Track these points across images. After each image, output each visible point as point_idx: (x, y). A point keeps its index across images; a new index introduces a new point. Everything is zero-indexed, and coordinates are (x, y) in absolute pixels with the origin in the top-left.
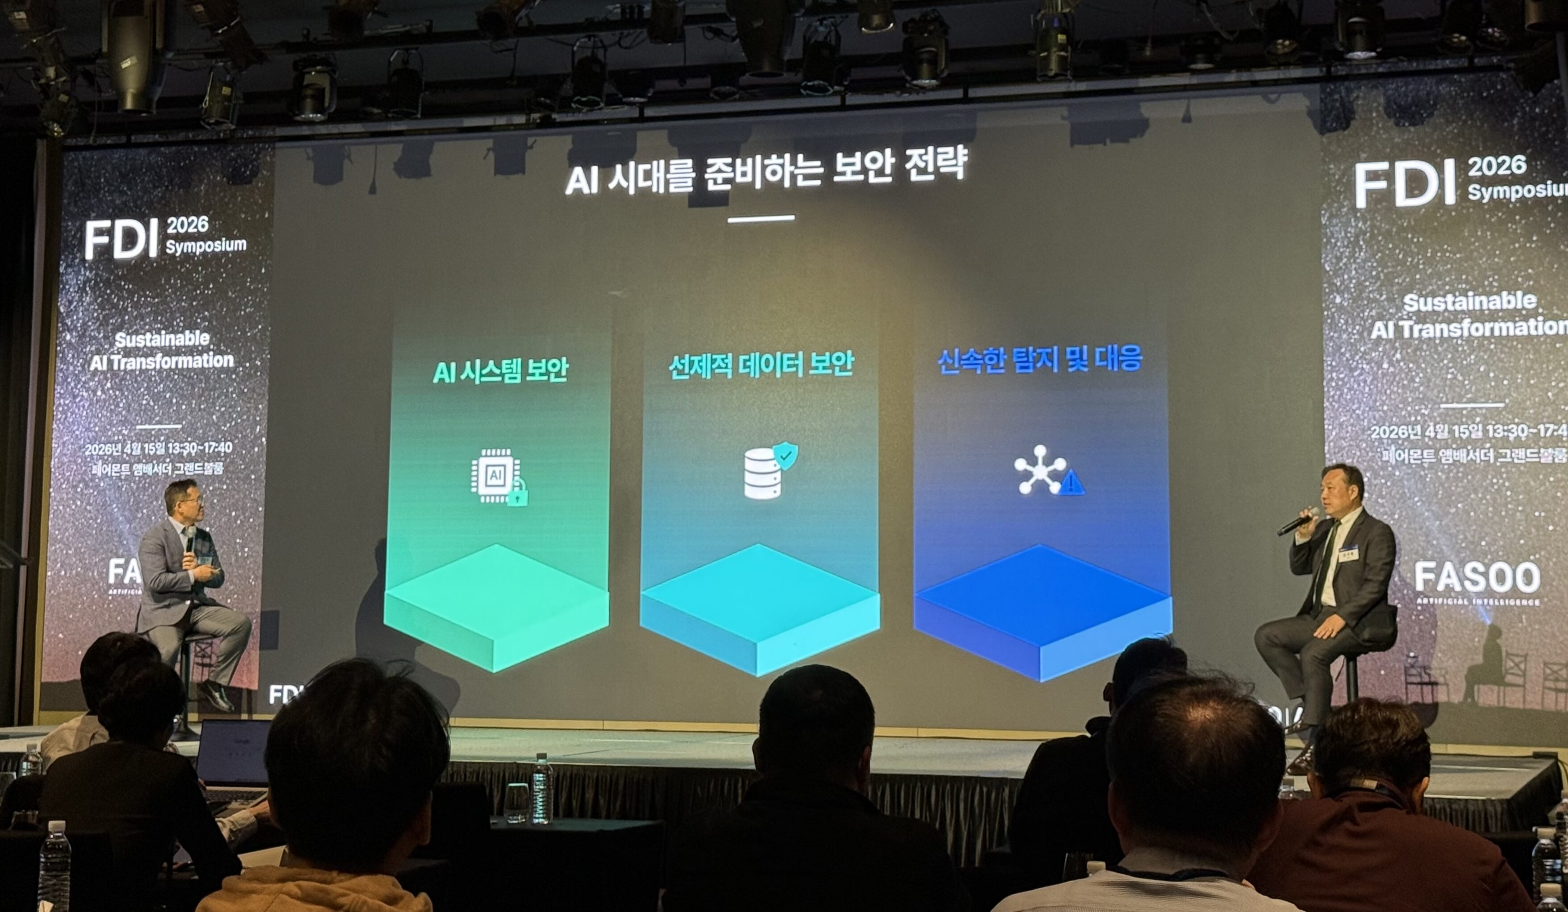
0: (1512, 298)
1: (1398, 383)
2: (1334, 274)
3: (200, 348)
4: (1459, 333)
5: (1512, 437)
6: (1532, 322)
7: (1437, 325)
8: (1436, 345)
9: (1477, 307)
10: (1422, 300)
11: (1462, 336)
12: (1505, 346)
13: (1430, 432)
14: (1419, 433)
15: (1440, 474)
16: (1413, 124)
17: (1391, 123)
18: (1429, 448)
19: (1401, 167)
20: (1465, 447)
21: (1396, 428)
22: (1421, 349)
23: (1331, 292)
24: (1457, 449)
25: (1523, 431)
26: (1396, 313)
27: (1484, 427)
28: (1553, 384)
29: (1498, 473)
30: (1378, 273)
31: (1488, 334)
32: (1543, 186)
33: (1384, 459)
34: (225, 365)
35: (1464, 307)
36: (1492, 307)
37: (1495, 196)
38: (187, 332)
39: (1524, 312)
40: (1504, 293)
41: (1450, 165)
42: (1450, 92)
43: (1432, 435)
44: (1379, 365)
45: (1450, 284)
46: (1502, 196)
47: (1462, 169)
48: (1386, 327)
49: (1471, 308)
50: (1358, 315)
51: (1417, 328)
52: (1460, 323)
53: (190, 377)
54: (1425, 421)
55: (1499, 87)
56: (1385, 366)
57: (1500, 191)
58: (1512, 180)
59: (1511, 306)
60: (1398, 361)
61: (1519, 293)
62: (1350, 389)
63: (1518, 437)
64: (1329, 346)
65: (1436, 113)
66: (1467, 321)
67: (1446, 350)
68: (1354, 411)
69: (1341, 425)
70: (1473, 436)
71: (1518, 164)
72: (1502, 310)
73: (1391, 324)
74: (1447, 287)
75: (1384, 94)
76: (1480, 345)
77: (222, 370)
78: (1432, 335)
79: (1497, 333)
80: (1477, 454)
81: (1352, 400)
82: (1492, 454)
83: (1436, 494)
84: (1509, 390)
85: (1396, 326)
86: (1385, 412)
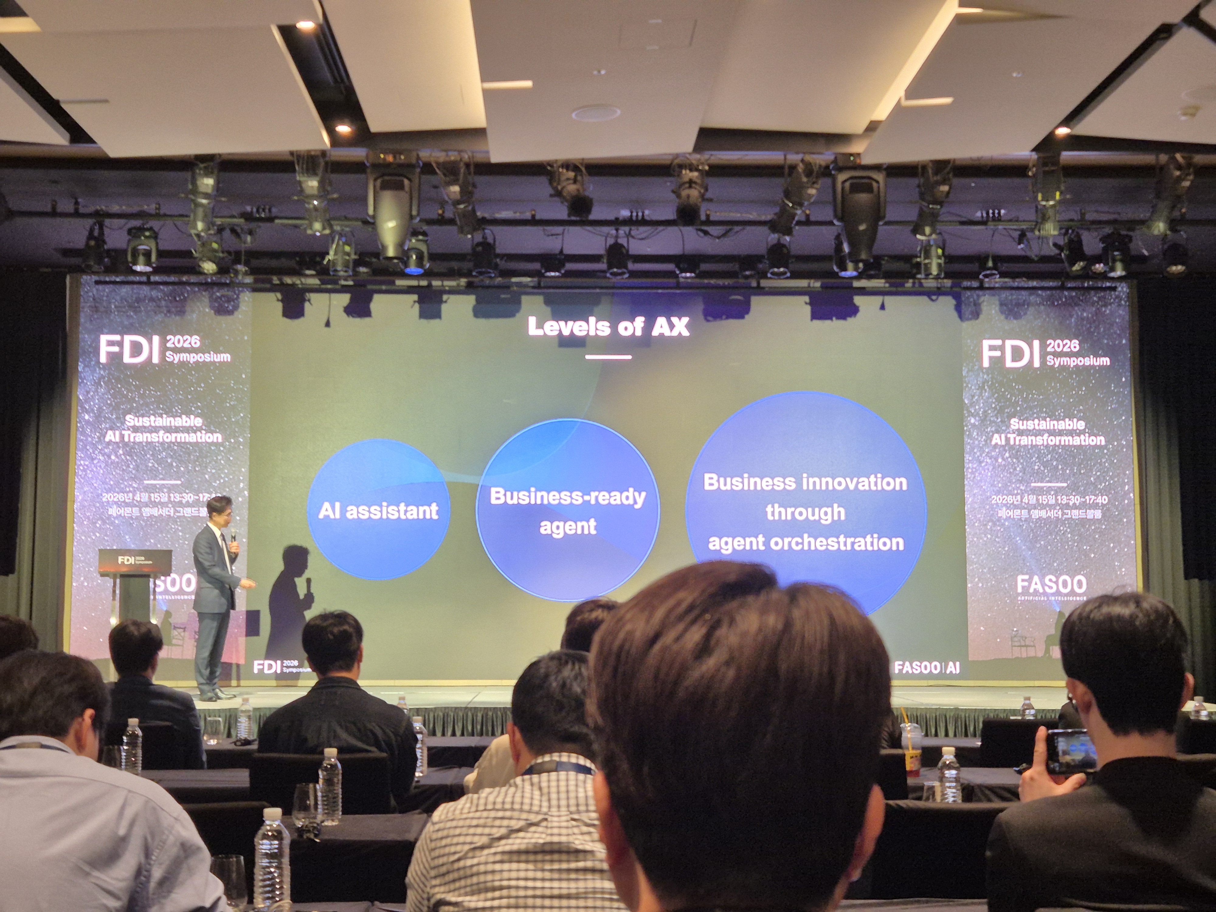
0: (1071, 422)
1: (1007, 471)
2: (971, 405)
3: (194, 428)
4: (1041, 443)
5: (1071, 503)
6: (1082, 437)
7: (1029, 437)
8: (1029, 449)
9: (1052, 428)
10: (1021, 422)
11: (1043, 445)
12: (1067, 450)
13: (1025, 500)
14: (1019, 500)
15: (1031, 524)
16: (1015, 318)
17: (1003, 317)
18: (1025, 509)
19: (1009, 343)
20: (1045, 508)
21: (1005, 497)
22: (1020, 451)
23: (969, 416)
24: (1041, 510)
25: (1077, 500)
26: (1006, 430)
27: (1056, 497)
28: (1094, 473)
29: (1063, 524)
30: (996, 406)
31: (1058, 443)
32: (1088, 358)
33: (999, 515)
34: (215, 440)
35: (1045, 428)
36: (1060, 428)
37: (1062, 364)
38: (184, 416)
39: (1078, 431)
40: (1067, 420)
41: (1036, 343)
42: (1036, 301)
43: (1027, 501)
44: (996, 460)
45: (1037, 413)
46: (1065, 364)
47: (1043, 346)
48: (1000, 437)
49: (1048, 428)
50: (984, 430)
51: (1018, 438)
52: (1042, 436)
53: (187, 448)
54: (1023, 493)
55: (1064, 300)
56: (1000, 460)
57: (1065, 360)
58: (1070, 355)
59: (1071, 428)
60: (1007, 458)
61: (1075, 420)
62: (980, 474)
63: (1075, 504)
64: (968, 448)
65: (1028, 313)
66: (1046, 435)
67: (1034, 452)
68: (982, 487)
69: (974, 494)
70: (1050, 503)
71: (1074, 345)
72: (1065, 430)
73: (1003, 436)
74: (1035, 415)
75: (1000, 300)
76: (1054, 450)
77: (212, 443)
78: (1026, 443)
79: (1063, 443)
80: (1052, 512)
81: (981, 481)
82: (1060, 513)
83: (1029, 536)
84: (1070, 476)
85: (1006, 437)
86: (1000, 488)
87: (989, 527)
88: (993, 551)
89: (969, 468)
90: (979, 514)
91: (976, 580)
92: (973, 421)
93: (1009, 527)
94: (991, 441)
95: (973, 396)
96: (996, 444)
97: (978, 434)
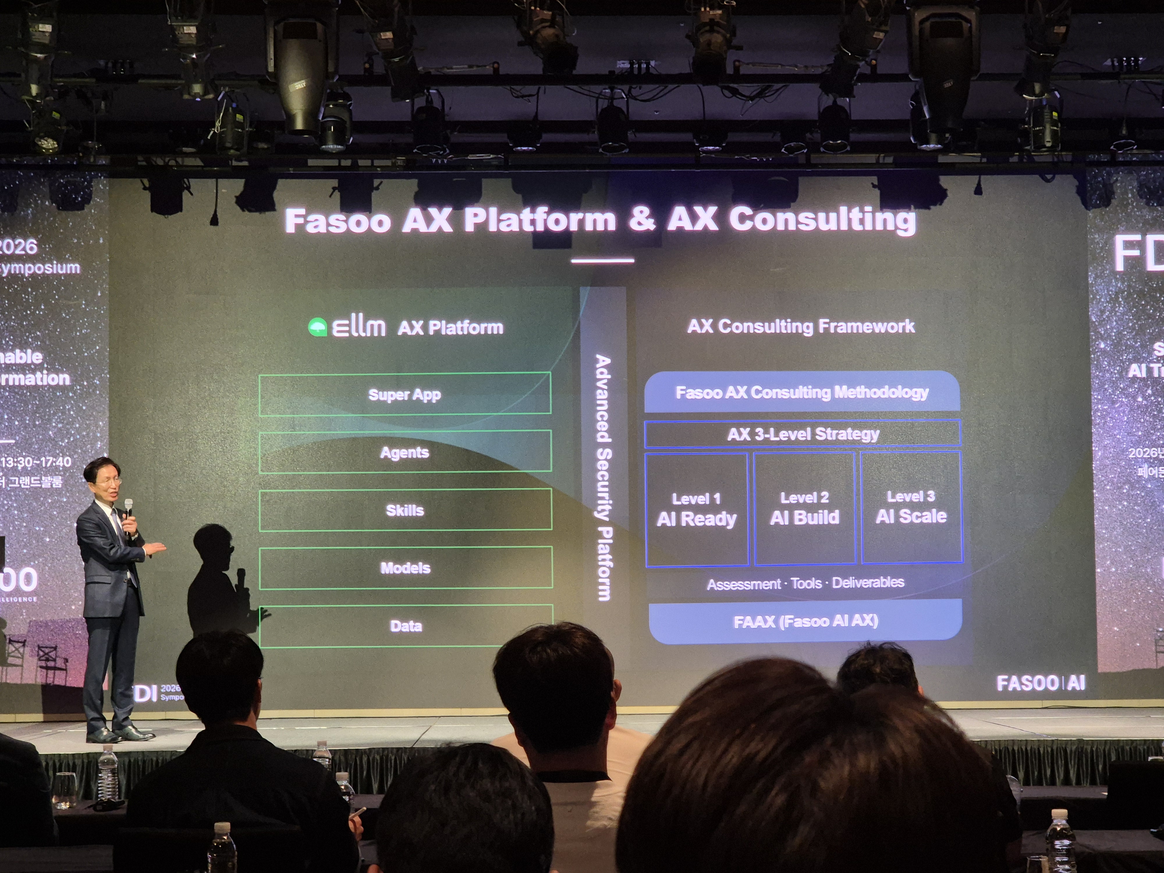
1: (1150, 413)
2: (1099, 324)
3: (33, 366)
17: (1143, 203)
19: (1152, 238)
21: (1148, 449)
23: (1097, 339)
26: (1148, 357)
30: (1134, 324)
33: (1139, 474)
34: (61, 383)
38: (18, 351)
44: (1135, 399)
48: (1140, 367)
50: (1118, 357)
53: (23, 394)
56: (1140, 399)
60: (1150, 396)
62: (1112, 418)
64: (1095, 383)
68: (1115, 436)
69: (1105, 446)
73: (1144, 366)
75: (1137, 179)
77: (57, 387)
81: (1113, 427)
85: (1148, 367)
86: (1139, 437)
87: (1125, 491)
88: (1131, 523)
89: (1098, 410)
90: (1111, 473)
91: (1108, 562)
92: (1102, 346)
93: (1152, 491)
94: (1127, 372)
95: (1103, 312)
96: (1135, 376)
97: (1109, 364)
